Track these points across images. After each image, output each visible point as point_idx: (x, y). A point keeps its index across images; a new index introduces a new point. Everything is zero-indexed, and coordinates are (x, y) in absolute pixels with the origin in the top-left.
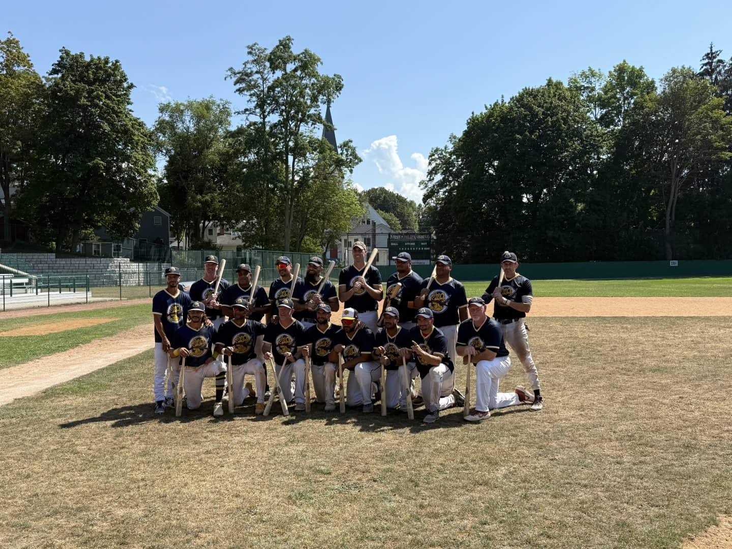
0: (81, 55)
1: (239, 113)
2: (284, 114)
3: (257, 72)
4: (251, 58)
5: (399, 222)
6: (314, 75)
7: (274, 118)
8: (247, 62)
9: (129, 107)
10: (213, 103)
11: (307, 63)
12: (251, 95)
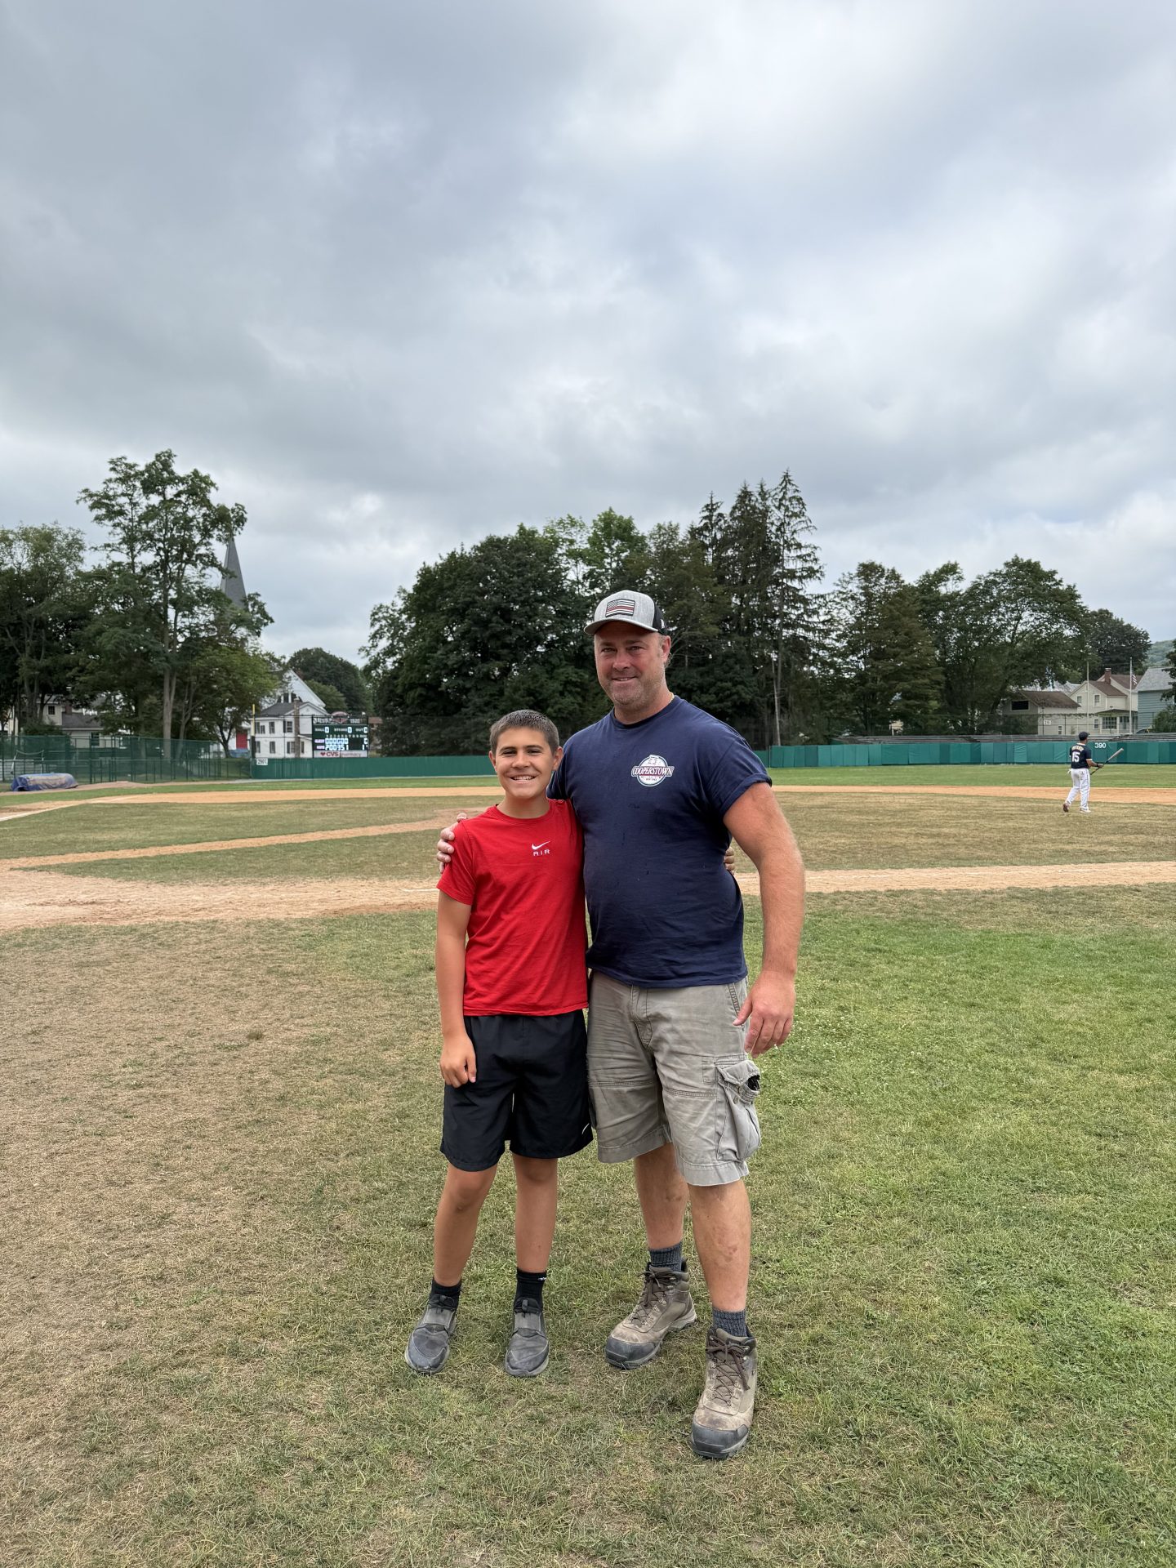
1: (96, 549)
2: (162, 553)
3: (123, 495)
4: (114, 475)
5: (343, 699)
6: (205, 503)
7: (148, 558)
8: (110, 481)
10: (59, 532)
11: (198, 487)
12: (114, 526)
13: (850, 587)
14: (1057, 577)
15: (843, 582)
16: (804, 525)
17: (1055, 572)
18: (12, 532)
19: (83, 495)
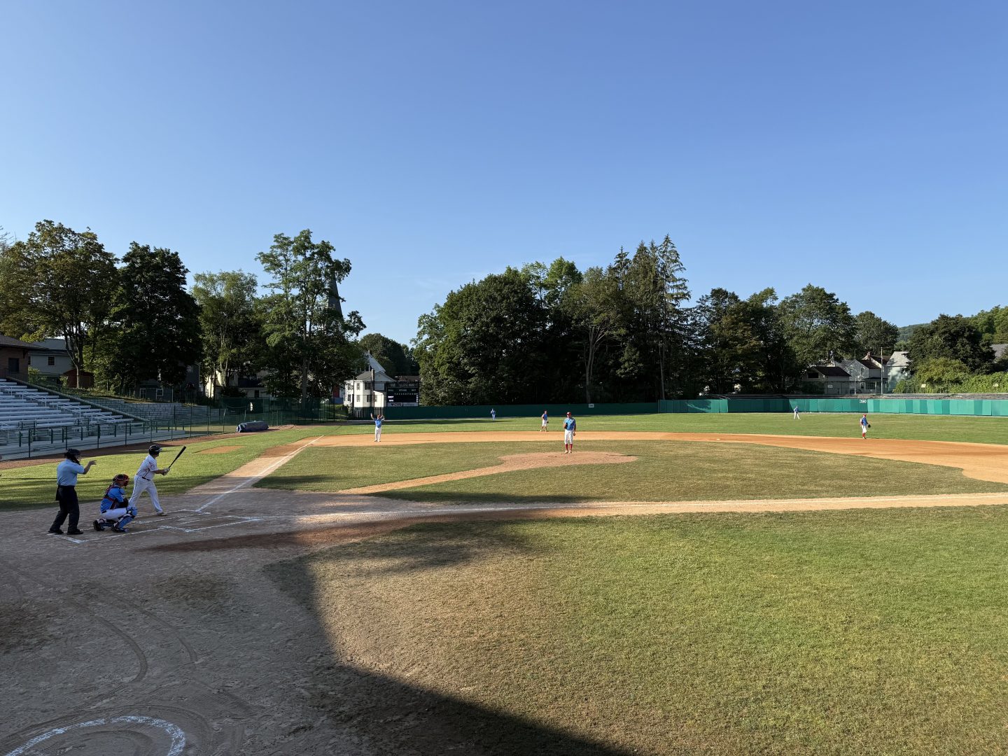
0: (148, 247)
1: (265, 286)
2: (304, 289)
3: (281, 255)
4: (276, 244)
6: (328, 259)
7: (295, 292)
8: (274, 247)
9: (183, 286)
10: (242, 275)
11: (324, 250)
12: (276, 273)
13: (707, 304)
14: (835, 297)
15: (702, 300)
16: (678, 267)
17: (833, 295)
18: (216, 276)
19: (259, 256)
